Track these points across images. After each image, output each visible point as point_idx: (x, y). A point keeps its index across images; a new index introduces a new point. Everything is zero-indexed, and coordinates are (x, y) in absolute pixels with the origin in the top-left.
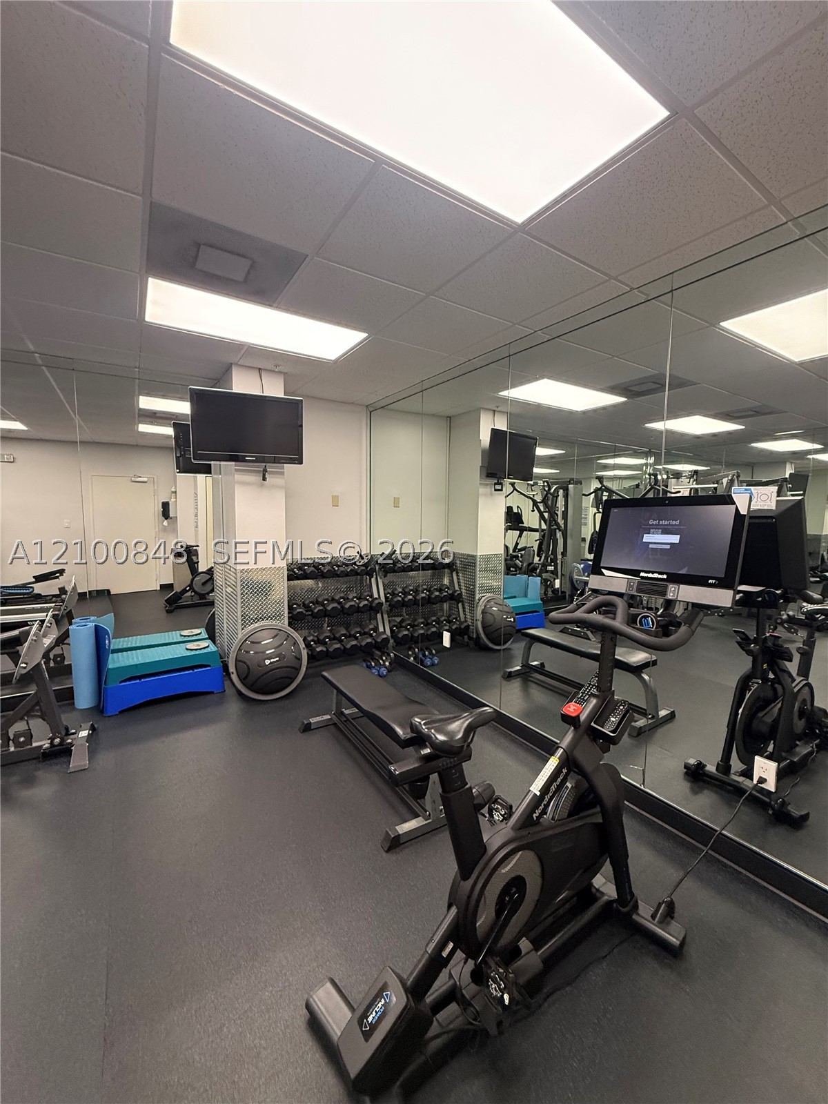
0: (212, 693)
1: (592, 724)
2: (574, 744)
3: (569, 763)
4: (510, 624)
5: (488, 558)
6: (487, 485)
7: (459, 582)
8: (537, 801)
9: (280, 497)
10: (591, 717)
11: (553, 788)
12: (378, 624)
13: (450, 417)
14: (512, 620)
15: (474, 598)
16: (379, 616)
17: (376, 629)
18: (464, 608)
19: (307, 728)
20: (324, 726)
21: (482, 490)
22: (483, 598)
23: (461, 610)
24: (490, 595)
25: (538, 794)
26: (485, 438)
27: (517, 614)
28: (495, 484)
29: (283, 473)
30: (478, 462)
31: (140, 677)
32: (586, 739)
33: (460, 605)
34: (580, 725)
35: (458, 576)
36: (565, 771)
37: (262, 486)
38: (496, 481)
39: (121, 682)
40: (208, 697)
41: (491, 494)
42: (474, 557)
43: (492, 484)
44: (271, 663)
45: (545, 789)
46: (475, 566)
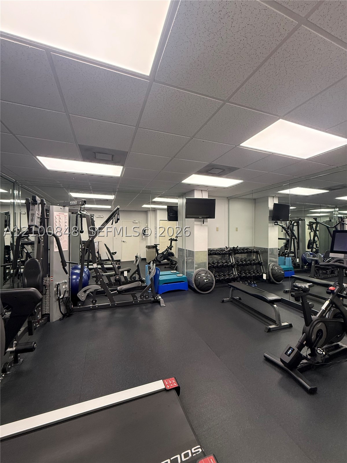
0: (185, 290)
1: (338, 293)
2: (333, 298)
3: (331, 303)
4: (283, 274)
5: (272, 250)
6: (271, 223)
7: (260, 258)
8: (324, 311)
9: (206, 228)
10: (338, 291)
11: (328, 309)
12: (233, 272)
13: (255, 199)
14: (283, 272)
15: (267, 264)
16: (233, 269)
17: (232, 273)
18: (263, 268)
19: (223, 301)
20: (228, 301)
21: (269, 225)
22: (271, 264)
23: (262, 268)
24: (273, 263)
25: (324, 309)
26: (271, 206)
27: (285, 271)
28: (275, 222)
29: (207, 221)
30: (268, 215)
31: (167, 283)
32: (337, 297)
33: (261, 266)
34: (334, 293)
35: (259, 256)
36: (331, 305)
37: (201, 225)
38: (275, 221)
39: (163, 284)
40: (185, 291)
41: (273, 226)
42: (267, 249)
43: (273, 223)
44: (206, 281)
45: (326, 308)
46: (267, 252)
